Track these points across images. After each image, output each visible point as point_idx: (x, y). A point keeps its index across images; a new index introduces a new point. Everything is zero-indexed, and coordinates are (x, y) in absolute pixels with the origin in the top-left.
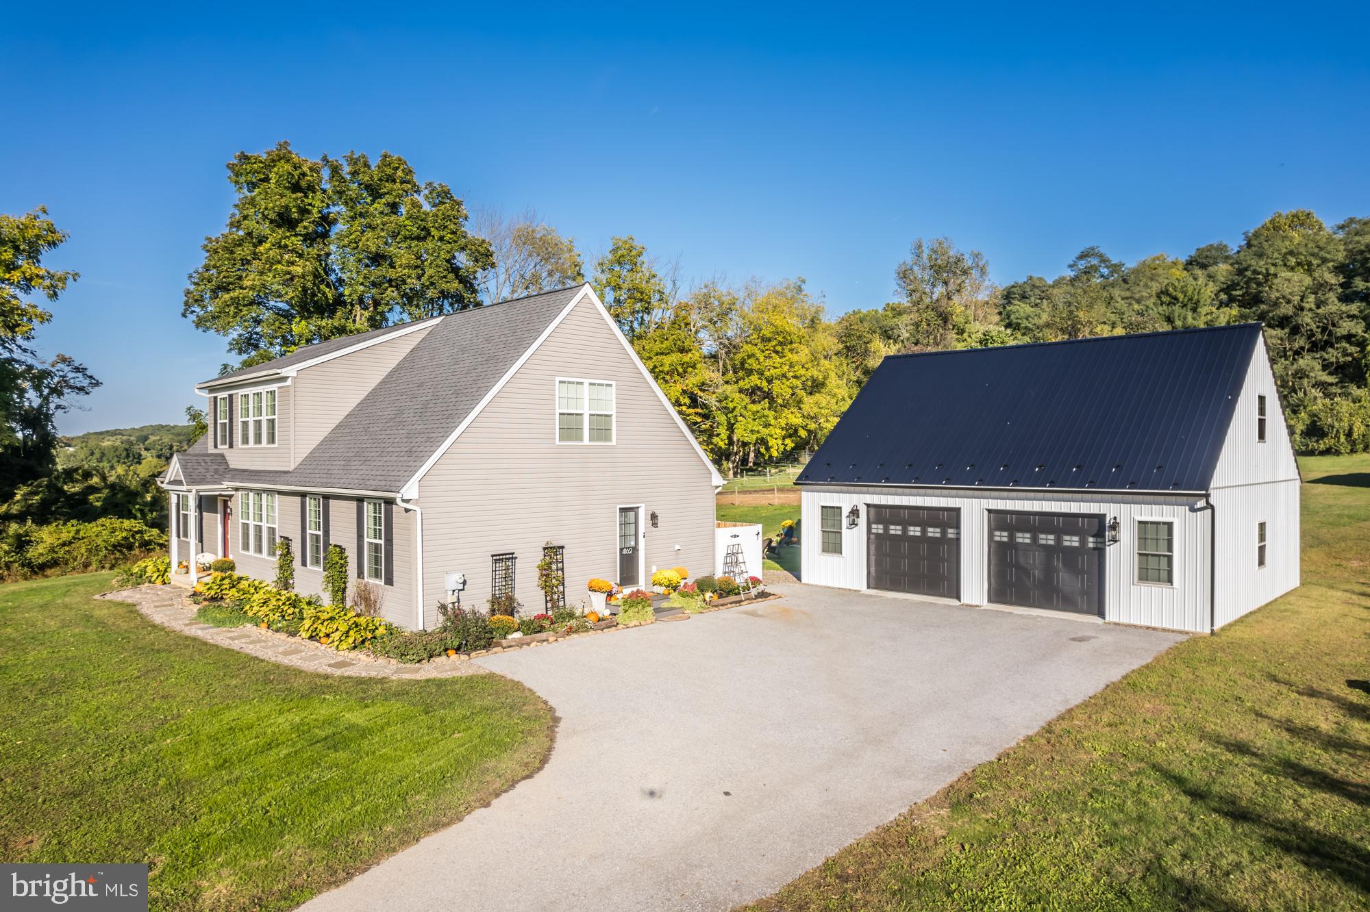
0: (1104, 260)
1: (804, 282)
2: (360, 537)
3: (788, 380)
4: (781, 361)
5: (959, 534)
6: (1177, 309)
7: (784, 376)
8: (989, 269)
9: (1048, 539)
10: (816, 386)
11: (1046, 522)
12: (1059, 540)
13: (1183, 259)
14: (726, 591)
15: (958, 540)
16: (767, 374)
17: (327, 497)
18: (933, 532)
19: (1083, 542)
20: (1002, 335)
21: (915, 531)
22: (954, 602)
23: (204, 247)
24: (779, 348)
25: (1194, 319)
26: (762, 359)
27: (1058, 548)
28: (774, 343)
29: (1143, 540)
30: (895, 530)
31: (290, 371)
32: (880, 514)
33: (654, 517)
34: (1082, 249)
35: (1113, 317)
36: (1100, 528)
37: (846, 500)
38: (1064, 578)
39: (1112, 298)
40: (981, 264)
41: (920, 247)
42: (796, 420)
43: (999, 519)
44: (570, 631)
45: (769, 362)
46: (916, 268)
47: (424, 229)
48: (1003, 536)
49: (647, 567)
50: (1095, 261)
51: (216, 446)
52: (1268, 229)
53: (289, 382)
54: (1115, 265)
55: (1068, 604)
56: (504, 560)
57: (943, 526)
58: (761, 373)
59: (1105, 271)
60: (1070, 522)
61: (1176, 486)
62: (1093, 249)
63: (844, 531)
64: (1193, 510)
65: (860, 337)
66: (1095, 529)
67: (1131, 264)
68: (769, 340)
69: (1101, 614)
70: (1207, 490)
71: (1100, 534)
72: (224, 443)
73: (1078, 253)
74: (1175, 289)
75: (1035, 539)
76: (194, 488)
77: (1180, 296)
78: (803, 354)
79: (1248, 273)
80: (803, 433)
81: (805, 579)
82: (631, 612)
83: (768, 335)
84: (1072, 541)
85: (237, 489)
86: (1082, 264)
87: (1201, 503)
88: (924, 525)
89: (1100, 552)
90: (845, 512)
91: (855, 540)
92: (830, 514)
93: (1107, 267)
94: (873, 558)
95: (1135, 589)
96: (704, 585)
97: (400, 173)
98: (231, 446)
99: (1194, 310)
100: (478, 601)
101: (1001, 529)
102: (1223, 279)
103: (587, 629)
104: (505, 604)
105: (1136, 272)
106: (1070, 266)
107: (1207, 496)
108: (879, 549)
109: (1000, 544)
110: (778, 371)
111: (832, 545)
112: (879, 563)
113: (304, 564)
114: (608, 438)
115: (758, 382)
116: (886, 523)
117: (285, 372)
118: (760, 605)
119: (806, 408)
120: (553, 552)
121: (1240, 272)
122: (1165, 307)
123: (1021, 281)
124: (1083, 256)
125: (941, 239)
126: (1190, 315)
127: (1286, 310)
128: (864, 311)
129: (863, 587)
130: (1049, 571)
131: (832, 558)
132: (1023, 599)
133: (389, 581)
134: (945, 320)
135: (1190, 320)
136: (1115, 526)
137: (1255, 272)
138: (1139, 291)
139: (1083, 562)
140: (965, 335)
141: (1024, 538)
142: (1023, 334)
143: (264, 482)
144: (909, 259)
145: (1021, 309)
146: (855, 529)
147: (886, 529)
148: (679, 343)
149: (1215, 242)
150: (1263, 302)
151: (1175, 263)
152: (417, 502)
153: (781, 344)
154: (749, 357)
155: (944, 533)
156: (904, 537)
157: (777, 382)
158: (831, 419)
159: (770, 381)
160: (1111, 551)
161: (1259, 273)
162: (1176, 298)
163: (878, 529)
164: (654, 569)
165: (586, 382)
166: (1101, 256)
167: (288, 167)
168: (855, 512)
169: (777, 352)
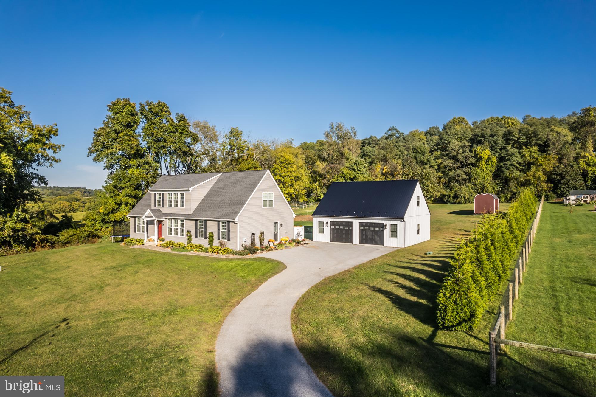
0: (397, 131)
1: (293, 140)
2: (219, 230)
3: (290, 177)
4: (287, 170)
5: (352, 228)
6: (418, 154)
7: (288, 176)
8: (357, 133)
9: (372, 229)
10: (297, 179)
11: (372, 225)
12: (374, 229)
13: (425, 131)
14: (298, 242)
15: (352, 229)
16: (282, 175)
17: (206, 221)
18: (346, 228)
19: (379, 229)
20: (362, 162)
21: (342, 227)
22: (351, 244)
23: (94, 133)
24: (286, 166)
25: (423, 158)
26: (280, 169)
27: (374, 231)
28: (285, 164)
29: (392, 228)
30: (337, 227)
31: (191, 189)
32: (333, 223)
33: (281, 224)
34: (390, 127)
35: (399, 153)
36: (383, 226)
37: (325, 220)
38: (376, 237)
39: (399, 146)
40: (354, 131)
41: (332, 125)
42: (292, 191)
43: (361, 224)
44: (269, 250)
45: (283, 171)
46: (331, 133)
47: (176, 129)
48: (362, 228)
49: (280, 237)
50: (394, 132)
51: (155, 206)
52: (451, 123)
53: (190, 192)
54: (401, 133)
55: (377, 243)
56: (253, 235)
57: (349, 226)
58: (280, 175)
59: (398, 135)
60: (377, 225)
61: (398, 217)
62: (393, 127)
63: (324, 228)
64: (401, 222)
65: (310, 158)
66: (382, 226)
67: (406, 133)
68: (282, 163)
69: (383, 245)
70: (403, 217)
71: (383, 227)
72: (159, 205)
73: (388, 129)
74: (418, 147)
75: (369, 229)
76: (157, 218)
77: (419, 150)
78: (295, 168)
79: (443, 140)
80: (293, 196)
81: (314, 240)
82: (280, 247)
83: (283, 161)
84: (377, 229)
85: (166, 219)
86: (390, 133)
87: (402, 221)
88: (344, 226)
89: (383, 231)
90: (325, 223)
91: (327, 230)
92: (321, 223)
93: (398, 134)
94: (331, 234)
95: (390, 239)
96: (293, 241)
97: (165, 109)
98: (163, 207)
99: (423, 155)
100: (249, 244)
101: (362, 226)
102: (435, 141)
103: (272, 250)
104: (253, 244)
105: (408, 136)
106: (386, 133)
107: (403, 219)
108: (333, 232)
109: (362, 230)
110: (286, 174)
111: (321, 231)
112: (333, 235)
113: (196, 237)
114: (272, 206)
115: (279, 178)
116: (335, 226)
117: (189, 189)
118: (306, 245)
119: (295, 187)
120: (262, 233)
121: (441, 139)
122: (414, 154)
123: (369, 137)
124: (390, 130)
125: (340, 123)
126: (422, 156)
127: (454, 153)
128: (308, 142)
129: (329, 242)
130: (373, 236)
131: (321, 234)
132: (366, 243)
133: (229, 240)
134: (342, 155)
135: (422, 159)
136: (386, 225)
137: (445, 140)
138: (409, 144)
139: (379, 234)
140: (349, 160)
141: (367, 228)
142: (369, 158)
143: (177, 217)
144: (329, 129)
145: (368, 149)
146: (327, 227)
147: (335, 227)
148: (254, 165)
149: (435, 126)
150: (447, 151)
151: (421, 133)
152: (238, 222)
153: (287, 164)
154: (276, 169)
155: (349, 228)
156: (339, 229)
157: (286, 178)
158: (303, 190)
159: (283, 177)
160: (385, 231)
161: (446, 140)
162: (418, 151)
163: (333, 227)
164: (281, 237)
165: (268, 193)
166: (396, 130)
167: (130, 108)
168: (327, 223)
169: (285, 167)
